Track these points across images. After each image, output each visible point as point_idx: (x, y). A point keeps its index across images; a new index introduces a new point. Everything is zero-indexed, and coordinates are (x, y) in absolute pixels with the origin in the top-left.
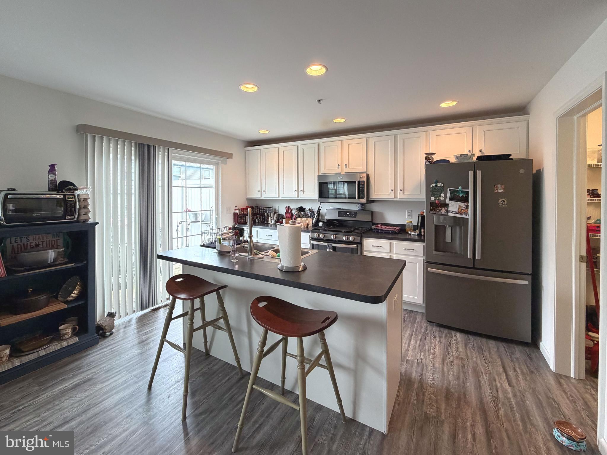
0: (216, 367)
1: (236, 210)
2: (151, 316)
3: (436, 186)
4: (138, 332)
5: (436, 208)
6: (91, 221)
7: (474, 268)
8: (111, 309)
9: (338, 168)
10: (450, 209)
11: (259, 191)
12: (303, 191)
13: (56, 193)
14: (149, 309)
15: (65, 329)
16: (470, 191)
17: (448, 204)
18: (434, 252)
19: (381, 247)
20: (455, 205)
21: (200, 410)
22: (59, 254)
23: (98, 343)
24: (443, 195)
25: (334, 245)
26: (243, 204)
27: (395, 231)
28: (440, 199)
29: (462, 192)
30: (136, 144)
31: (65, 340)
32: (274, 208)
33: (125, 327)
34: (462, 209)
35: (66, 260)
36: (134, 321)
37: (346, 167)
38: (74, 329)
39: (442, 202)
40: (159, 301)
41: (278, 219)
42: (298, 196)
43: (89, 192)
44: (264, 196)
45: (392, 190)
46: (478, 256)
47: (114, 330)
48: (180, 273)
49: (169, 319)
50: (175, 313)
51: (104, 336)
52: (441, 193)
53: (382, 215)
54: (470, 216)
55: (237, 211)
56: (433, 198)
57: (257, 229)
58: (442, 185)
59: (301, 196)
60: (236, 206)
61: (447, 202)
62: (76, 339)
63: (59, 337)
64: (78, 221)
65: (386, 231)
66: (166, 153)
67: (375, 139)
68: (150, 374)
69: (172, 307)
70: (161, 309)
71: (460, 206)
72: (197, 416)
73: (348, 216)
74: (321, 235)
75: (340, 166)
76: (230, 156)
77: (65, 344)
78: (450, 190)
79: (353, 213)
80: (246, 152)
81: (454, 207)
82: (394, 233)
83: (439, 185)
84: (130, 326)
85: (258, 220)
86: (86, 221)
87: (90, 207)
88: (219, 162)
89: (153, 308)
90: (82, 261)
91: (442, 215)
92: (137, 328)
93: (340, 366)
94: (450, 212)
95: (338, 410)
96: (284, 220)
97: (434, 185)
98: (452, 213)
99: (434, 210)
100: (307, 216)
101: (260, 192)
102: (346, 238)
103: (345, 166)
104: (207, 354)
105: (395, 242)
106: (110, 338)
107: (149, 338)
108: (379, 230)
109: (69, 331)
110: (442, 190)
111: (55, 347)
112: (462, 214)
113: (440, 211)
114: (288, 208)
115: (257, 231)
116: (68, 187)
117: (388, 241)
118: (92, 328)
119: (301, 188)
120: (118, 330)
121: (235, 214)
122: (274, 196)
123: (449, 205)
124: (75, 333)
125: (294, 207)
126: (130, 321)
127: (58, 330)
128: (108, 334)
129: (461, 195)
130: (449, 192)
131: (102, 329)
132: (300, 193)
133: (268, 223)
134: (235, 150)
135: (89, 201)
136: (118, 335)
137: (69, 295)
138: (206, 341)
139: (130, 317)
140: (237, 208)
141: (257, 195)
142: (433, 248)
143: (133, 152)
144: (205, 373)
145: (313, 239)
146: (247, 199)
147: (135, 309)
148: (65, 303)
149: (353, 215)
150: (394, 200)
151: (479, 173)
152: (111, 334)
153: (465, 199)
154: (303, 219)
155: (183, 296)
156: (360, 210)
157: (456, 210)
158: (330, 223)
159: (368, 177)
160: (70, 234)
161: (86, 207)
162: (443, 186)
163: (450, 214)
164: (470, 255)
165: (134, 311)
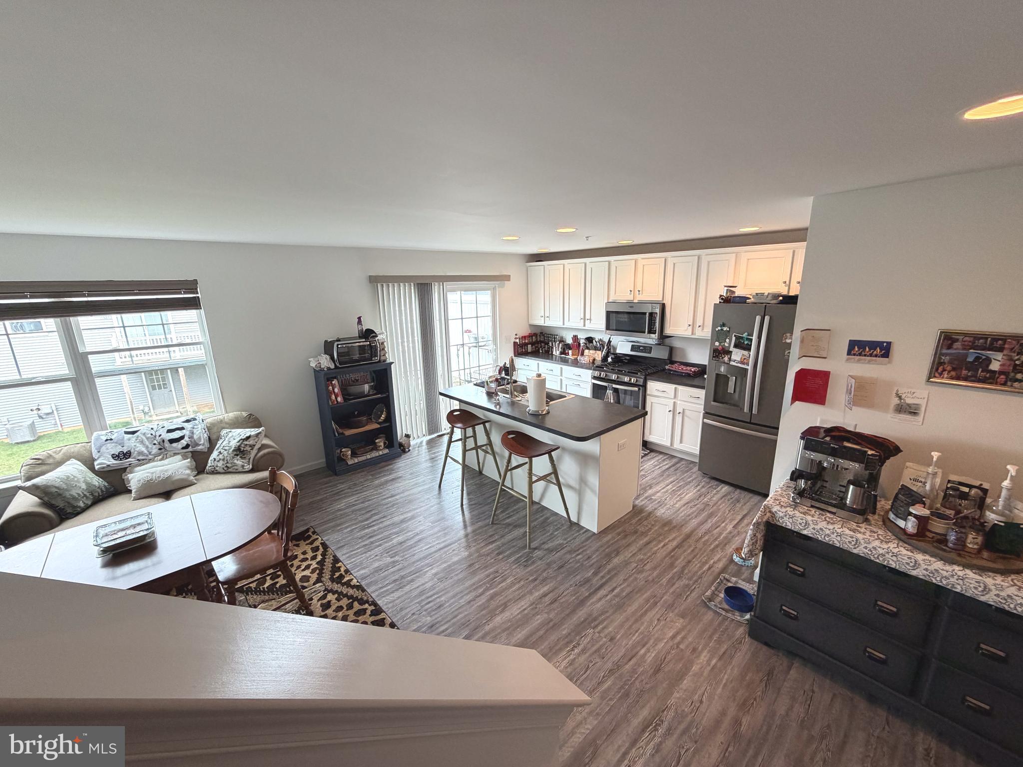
0: (486, 482)
1: (516, 338)
2: (438, 440)
3: (722, 330)
4: (429, 451)
5: (719, 354)
6: (388, 361)
7: (750, 423)
8: (407, 432)
9: (631, 294)
10: (733, 357)
11: (543, 317)
12: (590, 319)
13: (364, 340)
14: (436, 435)
15: (379, 442)
16: (754, 338)
17: (731, 352)
18: (712, 402)
19: (664, 392)
20: (739, 354)
21: (473, 503)
22: (371, 387)
23: (401, 456)
25: (614, 386)
26: (524, 331)
27: (690, 374)
28: (724, 345)
29: (747, 339)
30: (414, 285)
31: (380, 450)
32: (561, 335)
33: (419, 447)
34: (745, 359)
35: (375, 392)
36: (424, 443)
37: (639, 294)
38: (385, 443)
39: (727, 349)
40: (443, 429)
41: (564, 349)
42: (584, 325)
43: (384, 337)
44: (548, 323)
45: (690, 325)
46: (755, 411)
47: (410, 448)
48: (458, 408)
49: (450, 442)
50: (454, 438)
51: (404, 451)
52: (726, 339)
53: (683, 351)
54: (750, 368)
55: (517, 341)
56: (717, 344)
57: (538, 362)
58: (728, 329)
59: (588, 326)
60: (516, 335)
61: (731, 350)
62: (387, 451)
63: (376, 448)
64: (380, 361)
65: (679, 373)
66: (441, 287)
67: (675, 260)
68: (439, 479)
69: (452, 432)
70: (445, 436)
71: (743, 355)
72: (470, 505)
73: (642, 351)
74: (602, 373)
75: (632, 292)
76: (507, 278)
77: (381, 453)
78: (735, 336)
79: (648, 349)
80: (527, 269)
81: (737, 355)
82: (688, 375)
83: (725, 329)
84: (422, 446)
85: (542, 350)
86: (385, 361)
87: (386, 349)
88: (495, 285)
89: (438, 434)
90: (385, 393)
91: (724, 363)
92: (428, 449)
93: (570, 487)
94: (732, 361)
95: (565, 515)
96: (570, 352)
97: (719, 328)
98: (734, 361)
99: (717, 356)
100: (596, 349)
102: (628, 379)
103: (638, 292)
104: (480, 472)
105: (680, 388)
106: (408, 454)
107: (437, 457)
108: (671, 370)
109: (382, 444)
110: (727, 334)
111: (375, 454)
112: (744, 364)
113: (723, 358)
114: (575, 338)
115: (538, 364)
116: (372, 335)
117: (673, 386)
118: (396, 445)
119: (588, 317)
120: (414, 449)
121: (515, 343)
122: (558, 324)
123: (733, 353)
124: (386, 447)
125: (582, 336)
126: (421, 443)
127: (375, 443)
128: (407, 450)
129: (745, 342)
130: (734, 338)
131: (403, 446)
132: (587, 322)
133: (551, 355)
134: (515, 271)
135: (385, 343)
136: (414, 452)
137: (380, 418)
138: (479, 463)
139: (421, 439)
140: (517, 337)
141: (540, 322)
142: (712, 399)
143: (413, 291)
144: (478, 484)
145: (595, 378)
146: (529, 325)
147: (424, 433)
148: (378, 423)
150: (691, 337)
151: (767, 319)
152: (409, 450)
153: (748, 348)
154: (591, 351)
155: (459, 425)
156: (656, 344)
157: (739, 359)
158: (620, 360)
159: (663, 306)
160: (375, 372)
161: (383, 349)
162: (729, 331)
163: (732, 363)
164: (746, 409)
165: (424, 435)
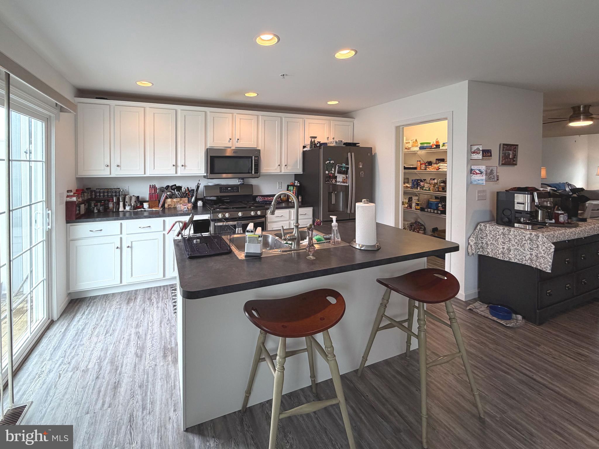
1: (68, 196)
3: (329, 163)
5: (329, 179)
7: (350, 219)
9: (229, 141)
10: (338, 180)
11: (107, 166)
12: (185, 166)
16: (350, 166)
19: (282, 216)
24: (333, 169)
28: (332, 172)
29: (345, 167)
34: (344, 180)
37: (237, 142)
39: (333, 175)
42: (177, 173)
44: (118, 173)
45: (279, 165)
54: (349, 184)
55: (75, 199)
56: (327, 172)
58: (333, 162)
59: (182, 172)
60: (69, 191)
61: (336, 175)
67: (265, 118)
71: (343, 177)
73: (231, 191)
75: (231, 140)
78: (338, 166)
81: (340, 178)
83: (332, 162)
88: (50, 116)
91: (333, 184)
96: (146, 204)
97: (328, 162)
98: (339, 182)
101: (109, 168)
102: (254, 213)
110: (333, 165)
112: (345, 183)
113: (331, 181)
117: (288, 210)
119: (180, 163)
121: (67, 203)
123: (337, 177)
129: (343, 169)
130: (337, 167)
133: (118, 212)
140: (72, 193)
146: (77, 178)
149: (235, 189)
150: (279, 174)
151: (353, 154)
153: (346, 173)
157: (341, 180)
163: (338, 184)
164: (349, 211)
